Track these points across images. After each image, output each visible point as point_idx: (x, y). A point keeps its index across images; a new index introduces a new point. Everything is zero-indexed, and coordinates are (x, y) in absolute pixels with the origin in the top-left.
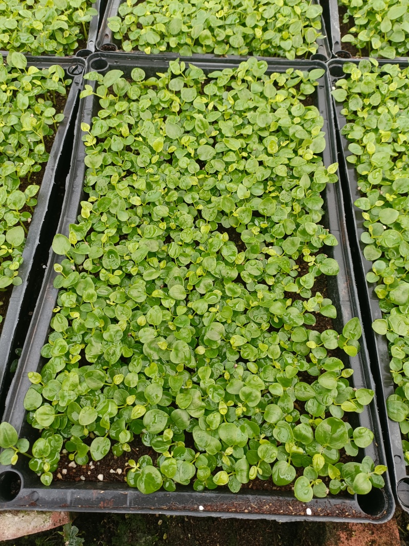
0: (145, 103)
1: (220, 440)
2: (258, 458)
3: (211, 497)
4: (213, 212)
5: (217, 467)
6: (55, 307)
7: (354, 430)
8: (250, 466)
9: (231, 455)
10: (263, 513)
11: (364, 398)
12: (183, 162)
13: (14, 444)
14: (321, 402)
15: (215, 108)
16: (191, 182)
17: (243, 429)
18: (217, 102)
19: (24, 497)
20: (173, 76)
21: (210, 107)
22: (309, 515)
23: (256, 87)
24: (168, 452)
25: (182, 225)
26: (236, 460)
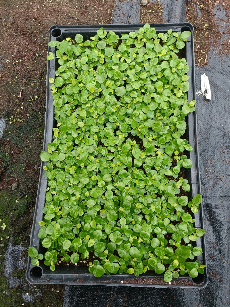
0: (85, 59)
1: (130, 255)
3: (126, 277)
4: (125, 127)
5: (129, 266)
6: (47, 188)
7: (193, 248)
8: (144, 266)
9: (136, 261)
10: (149, 284)
11: (200, 233)
12: (108, 98)
13: (37, 256)
14: (180, 235)
15: (125, 61)
16: (112, 110)
18: (126, 57)
19: (44, 278)
20: (100, 39)
21: (122, 60)
22: (170, 285)
23: (149, 45)
24: (106, 259)
25: (107, 136)
26: (138, 263)
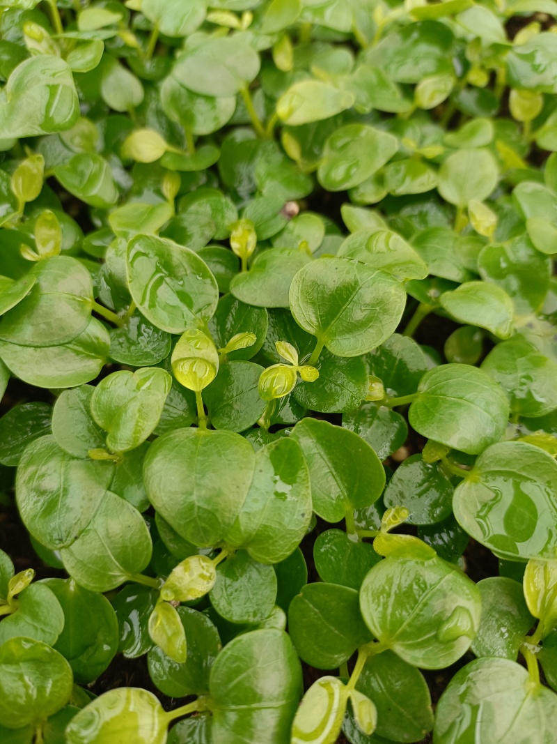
1: (149, 513)
2: (361, 632)
5: (119, 659)
8: (309, 675)
9: (204, 604)
17: (288, 465)
26: (229, 630)
